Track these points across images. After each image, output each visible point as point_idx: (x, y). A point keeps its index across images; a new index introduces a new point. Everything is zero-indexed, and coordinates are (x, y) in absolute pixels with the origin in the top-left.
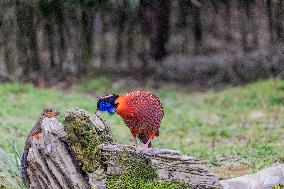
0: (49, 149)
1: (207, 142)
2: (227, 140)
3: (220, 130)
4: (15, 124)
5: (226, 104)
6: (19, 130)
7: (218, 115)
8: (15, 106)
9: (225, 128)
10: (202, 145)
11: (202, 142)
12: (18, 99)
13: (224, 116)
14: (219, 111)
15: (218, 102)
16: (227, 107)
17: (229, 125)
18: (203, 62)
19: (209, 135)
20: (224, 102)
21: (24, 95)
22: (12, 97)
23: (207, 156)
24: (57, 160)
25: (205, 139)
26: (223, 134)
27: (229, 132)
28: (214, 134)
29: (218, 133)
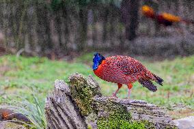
0: (59, 101)
1: (164, 95)
2: (177, 93)
3: (172, 86)
4: (36, 84)
5: (176, 70)
6: (39, 89)
7: (171, 76)
8: (36, 72)
9: (176, 85)
10: (161, 97)
11: (161, 94)
12: (38, 68)
13: (175, 77)
14: (171, 73)
15: (171, 69)
16: (177, 71)
17: (178, 83)
18: (161, 41)
19: (166, 90)
20: (175, 67)
21: (42, 65)
22: (34, 67)
23: (164, 104)
24: (64, 108)
25: (163, 92)
26: (175, 89)
27: (178, 88)
28: (168, 89)
29: (171, 89)
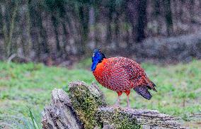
0: (58, 113)
1: (179, 103)
2: (194, 101)
3: (189, 93)
4: (31, 94)
5: (193, 73)
6: (34, 99)
7: (186, 82)
8: (31, 81)
9: (192, 92)
10: (176, 105)
11: (175, 103)
12: (34, 75)
13: (191, 83)
14: (187, 78)
15: (186, 72)
16: (193, 76)
17: (195, 89)
18: (173, 42)
19: (180, 98)
20: (191, 71)
21: (37, 72)
22: (28, 73)
23: (179, 113)
24: (65, 121)
25: (177, 100)
26: (191, 96)
27: (195, 95)
28: (184, 97)
29: (187, 96)
